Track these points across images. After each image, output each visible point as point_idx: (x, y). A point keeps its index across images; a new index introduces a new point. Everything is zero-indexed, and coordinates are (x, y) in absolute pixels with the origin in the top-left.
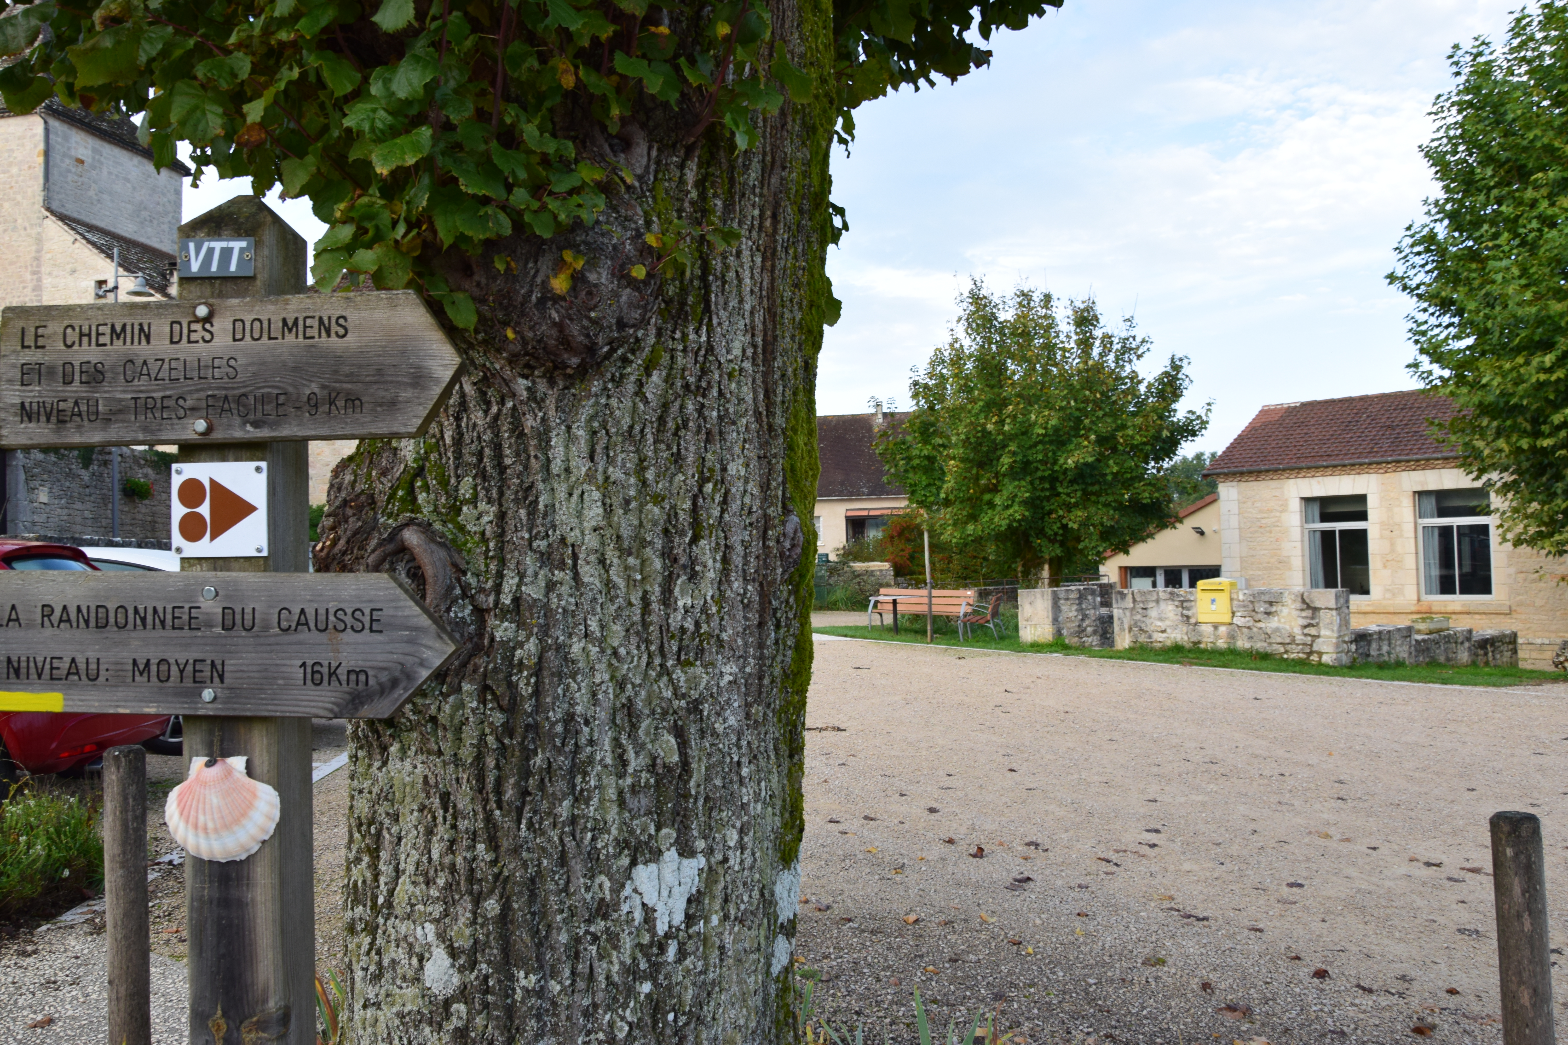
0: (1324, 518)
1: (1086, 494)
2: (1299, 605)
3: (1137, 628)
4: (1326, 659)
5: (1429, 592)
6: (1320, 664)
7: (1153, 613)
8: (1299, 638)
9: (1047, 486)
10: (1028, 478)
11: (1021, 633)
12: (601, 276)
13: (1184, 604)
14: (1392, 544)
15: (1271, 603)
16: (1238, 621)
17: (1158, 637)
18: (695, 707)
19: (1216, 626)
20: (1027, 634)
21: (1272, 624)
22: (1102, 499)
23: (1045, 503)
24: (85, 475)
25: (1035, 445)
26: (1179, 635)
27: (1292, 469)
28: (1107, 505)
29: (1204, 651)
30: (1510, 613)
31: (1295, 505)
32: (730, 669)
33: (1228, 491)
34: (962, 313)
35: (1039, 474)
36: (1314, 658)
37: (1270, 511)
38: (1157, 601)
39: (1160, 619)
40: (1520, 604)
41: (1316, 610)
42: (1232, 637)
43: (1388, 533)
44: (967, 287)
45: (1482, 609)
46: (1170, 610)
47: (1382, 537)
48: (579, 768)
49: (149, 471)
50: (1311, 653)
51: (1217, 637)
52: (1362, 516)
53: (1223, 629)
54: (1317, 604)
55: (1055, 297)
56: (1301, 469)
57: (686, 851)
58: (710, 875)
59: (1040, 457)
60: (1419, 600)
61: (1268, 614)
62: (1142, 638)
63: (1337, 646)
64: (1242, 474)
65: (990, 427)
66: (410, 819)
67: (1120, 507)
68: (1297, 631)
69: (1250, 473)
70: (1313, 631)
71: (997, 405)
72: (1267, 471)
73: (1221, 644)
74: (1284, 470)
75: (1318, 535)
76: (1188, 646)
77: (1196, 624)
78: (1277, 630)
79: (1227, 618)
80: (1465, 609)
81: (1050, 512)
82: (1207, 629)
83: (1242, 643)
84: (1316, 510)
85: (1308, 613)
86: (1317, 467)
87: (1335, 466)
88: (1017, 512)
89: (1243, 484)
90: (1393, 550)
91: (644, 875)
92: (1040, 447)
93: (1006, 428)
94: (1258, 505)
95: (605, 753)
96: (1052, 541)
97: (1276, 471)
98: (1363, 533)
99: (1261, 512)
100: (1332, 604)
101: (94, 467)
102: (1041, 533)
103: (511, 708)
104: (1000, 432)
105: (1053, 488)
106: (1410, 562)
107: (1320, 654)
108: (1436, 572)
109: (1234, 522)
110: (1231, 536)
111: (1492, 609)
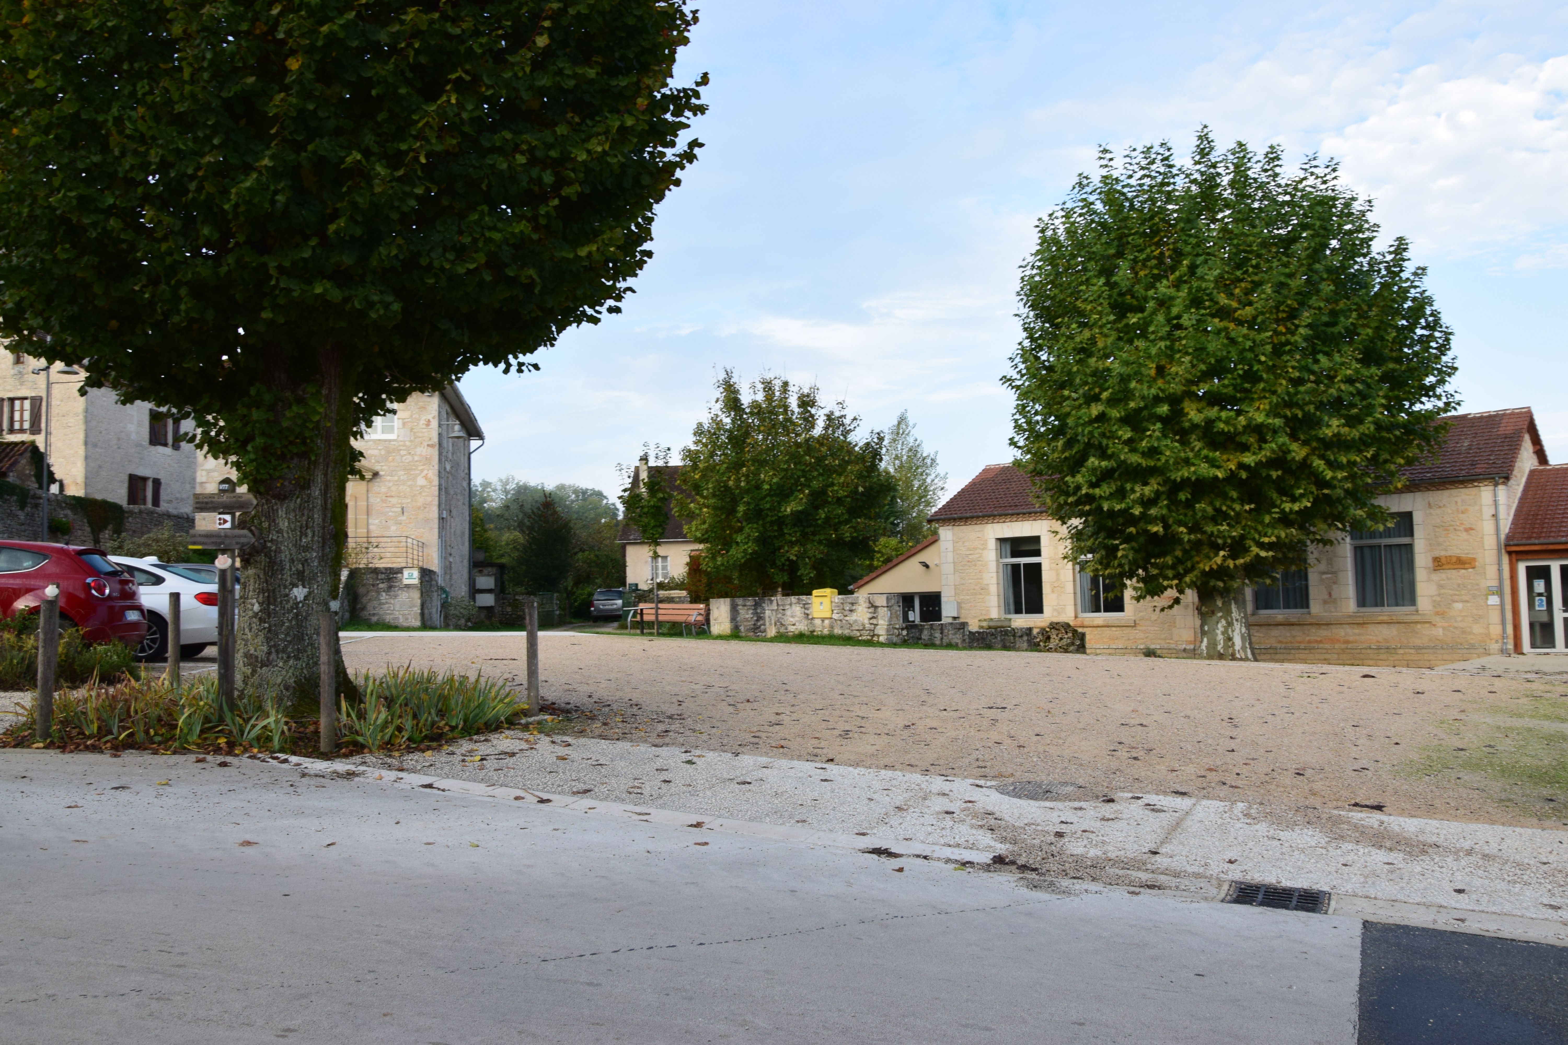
0: (1014, 555)
1: (804, 535)
2: (867, 605)
3: (780, 623)
4: (882, 639)
5: (1084, 611)
6: (878, 642)
7: (788, 613)
8: (868, 626)
9: (776, 528)
10: (761, 522)
11: (712, 629)
12: (286, 483)
13: (806, 606)
14: (1058, 574)
15: (852, 604)
16: (835, 616)
17: (791, 628)
18: (306, 560)
19: (823, 620)
20: (715, 629)
21: (853, 617)
22: (817, 538)
23: (775, 541)
24: (21, 515)
25: (765, 497)
26: (802, 627)
27: (989, 516)
28: (820, 542)
29: (818, 636)
30: (1135, 625)
31: (992, 544)
32: (315, 554)
33: (946, 534)
34: (719, 396)
35: (769, 519)
36: (875, 639)
37: (975, 549)
38: (791, 604)
39: (792, 617)
40: (1142, 619)
41: (876, 607)
42: (832, 627)
43: (1054, 565)
44: (722, 376)
45: (1117, 623)
46: (797, 610)
47: (1051, 569)
48: (283, 569)
49: (69, 512)
50: (873, 636)
51: (824, 627)
52: (1038, 553)
53: (827, 622)
54: (877, 604)
55: (791, 384)
56: (995, 516)
57: (304, 587)
58: (310, 593)
59: (768, 506)
60: (1076, 617)
61: (851, 611)
62: (782, 630)
63: (888, 630)
64: (955, 519)
65: (731, 483)
66: (252, 581)
67: (831, 544)
68: (866, 621)
69: (960, 519)
70: (874, 621)
71: (737, 466)
72: (972, 517)
73: (826, 632)
74: (983, 517)
75: (1009, 567)
76: (807, 633)
77: (812, 619)
78: (856, 621)
79: (828, 615)
80: (1105, 623)
81: (780, 548)
82: (818, 622)
83: (837, 631)
84: (1008, 548)
85: (872, 610)
86: (1006, 515)
87: (1018, 514)
88: (751, 547)
89: (956, 528)
90: (1058, 579)
91: (295, 590)
92: (768, 499)
93: (743, 484)
94: (967, 544)
95: (288, 567)
96: (782, 570)
97: (978, 517)
98: (1039, 565)
99: (969, 549)
100: (885, 604)
101: (28, 509)
102: (773, 564)
103: (270, 558)
104: (738, 487)
105: (780, 529)
106: (1069, 587)
107: (878, 636)
108: (1088, 595)
109: (950, 557)
110: (948, 568)
111: (1123, 623)
